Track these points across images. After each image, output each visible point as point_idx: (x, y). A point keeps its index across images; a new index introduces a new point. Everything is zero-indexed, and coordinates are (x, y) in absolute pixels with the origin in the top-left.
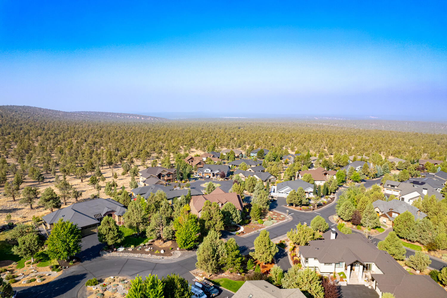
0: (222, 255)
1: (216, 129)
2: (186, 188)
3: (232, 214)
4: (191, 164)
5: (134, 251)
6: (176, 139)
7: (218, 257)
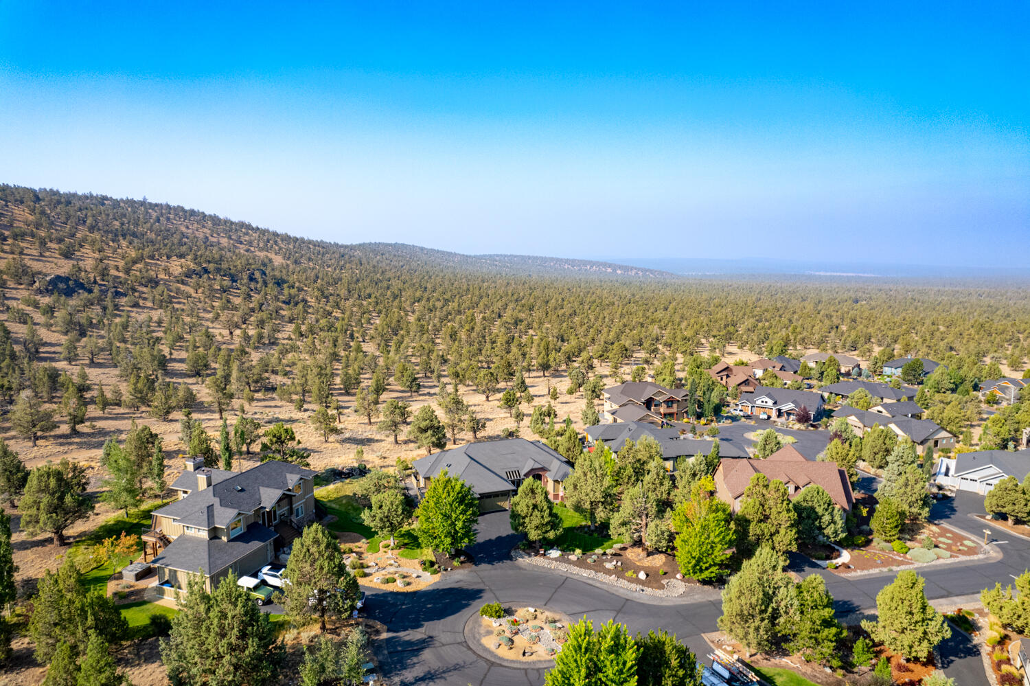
0: (786, 613)
1: (794, 301)
2: (708, 439)
3: (820, 514)
4: (724, 382)
5: (580, 563)
6: (692, 321)
7: (775, 616)
